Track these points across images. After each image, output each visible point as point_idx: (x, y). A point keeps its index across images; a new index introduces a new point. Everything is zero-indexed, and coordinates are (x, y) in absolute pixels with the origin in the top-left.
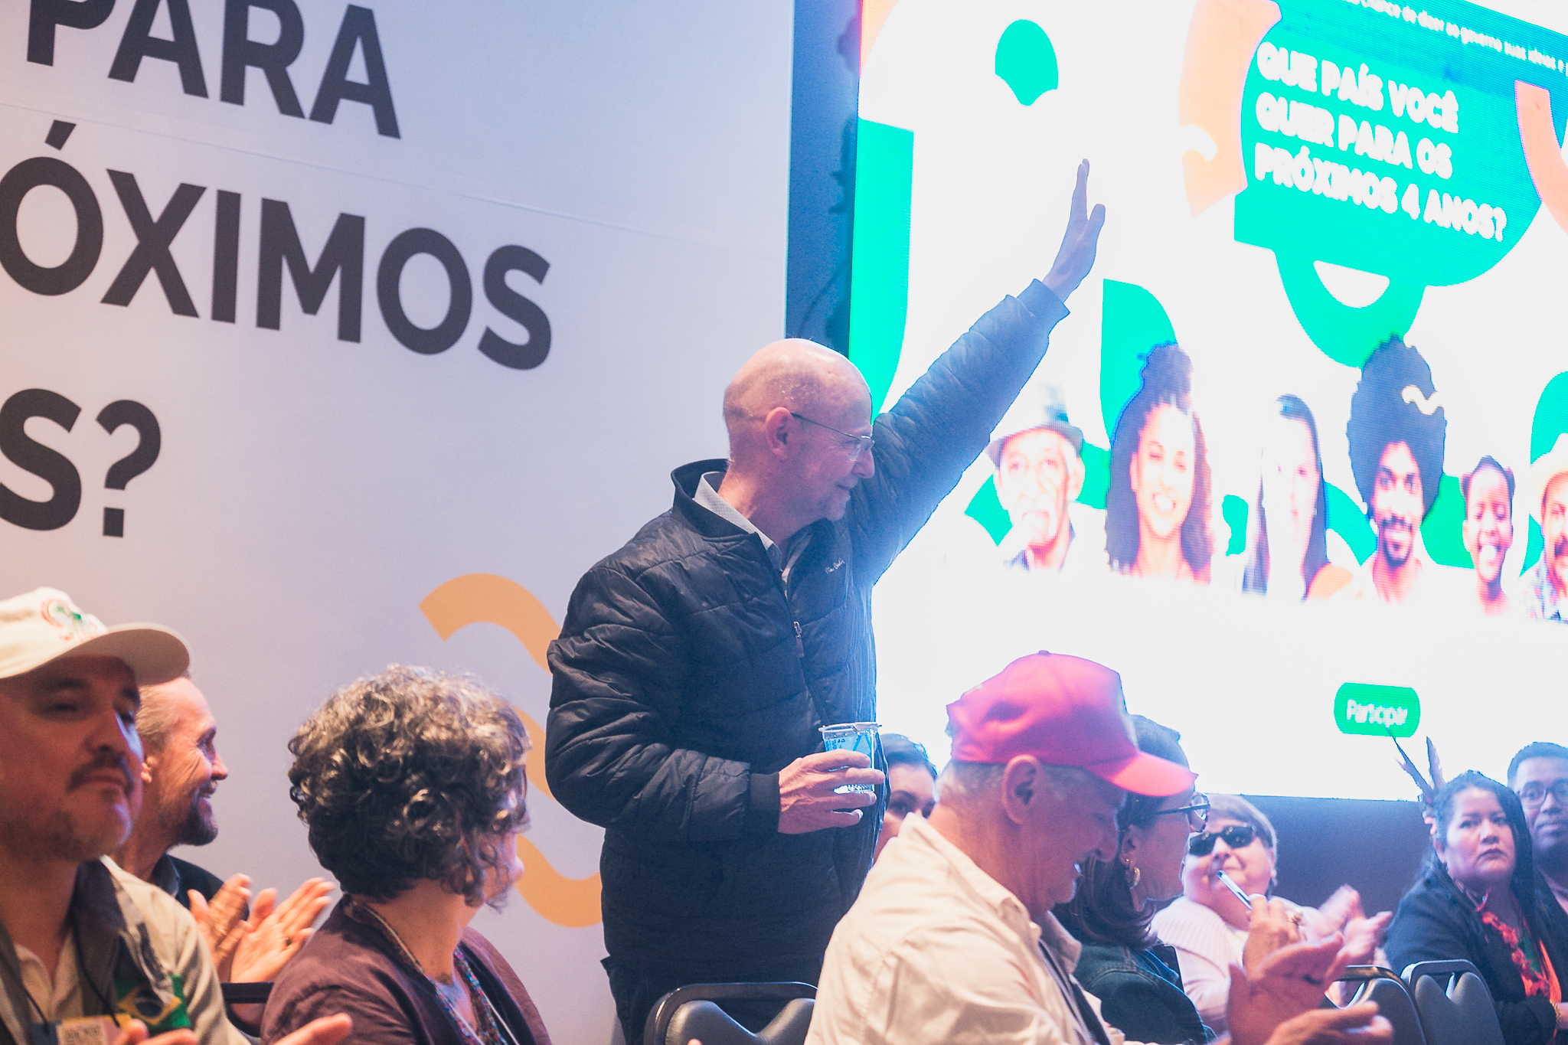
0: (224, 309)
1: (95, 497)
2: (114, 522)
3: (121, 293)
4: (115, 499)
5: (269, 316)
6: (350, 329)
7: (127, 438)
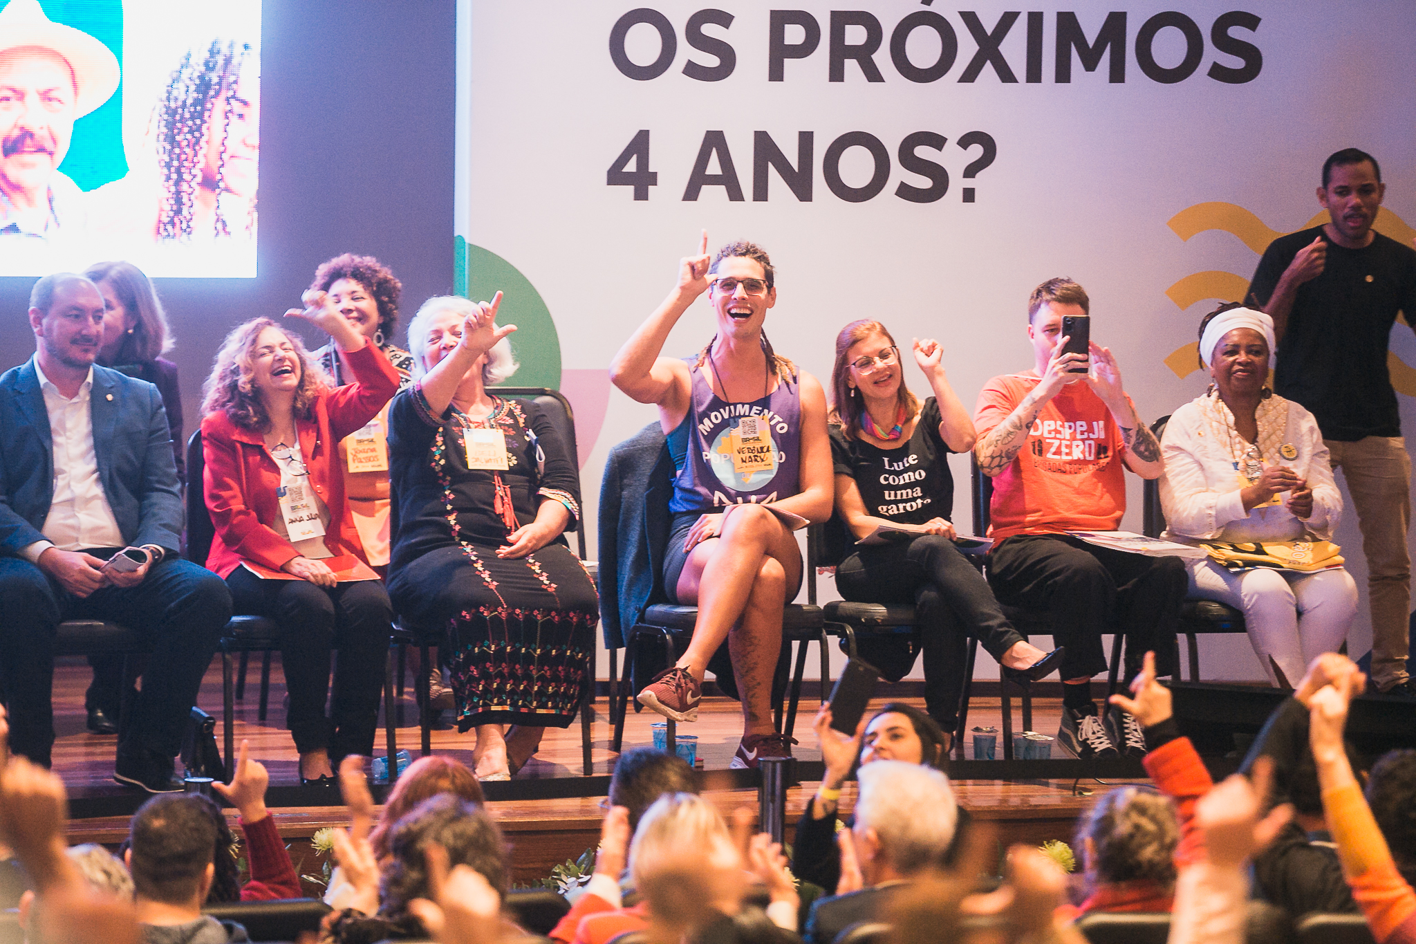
0: (1034, 75)
1: (957, 183)
2: (969, 195)
3: (970, 75)
4: (969, 183)
5: (1063, 75)
6: (1117, 75)
7: (976, 151)
